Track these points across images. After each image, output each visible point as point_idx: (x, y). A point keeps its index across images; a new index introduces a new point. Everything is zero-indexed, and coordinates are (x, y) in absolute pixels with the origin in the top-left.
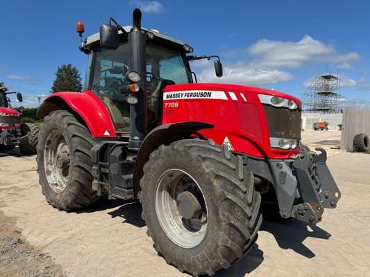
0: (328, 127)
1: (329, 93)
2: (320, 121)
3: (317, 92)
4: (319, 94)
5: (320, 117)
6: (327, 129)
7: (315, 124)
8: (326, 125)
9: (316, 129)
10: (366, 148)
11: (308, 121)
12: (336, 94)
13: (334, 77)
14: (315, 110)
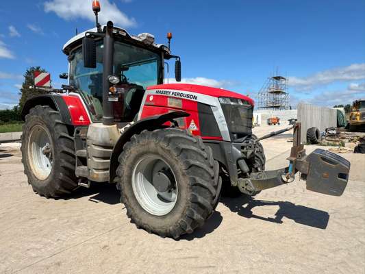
0: (280, 122)
1: (279, 92)
2: (273, 117)
3: (269, 91)
4: (272, 93)
5: (273, 113)
6: (279, 124)
7: (269, 120)
8: (278, 120)
9: (269, 124)
10: (318, 141)
11: (263, 117)
12: (285, 93)
13: (283, 78)
14: (267, 107)
